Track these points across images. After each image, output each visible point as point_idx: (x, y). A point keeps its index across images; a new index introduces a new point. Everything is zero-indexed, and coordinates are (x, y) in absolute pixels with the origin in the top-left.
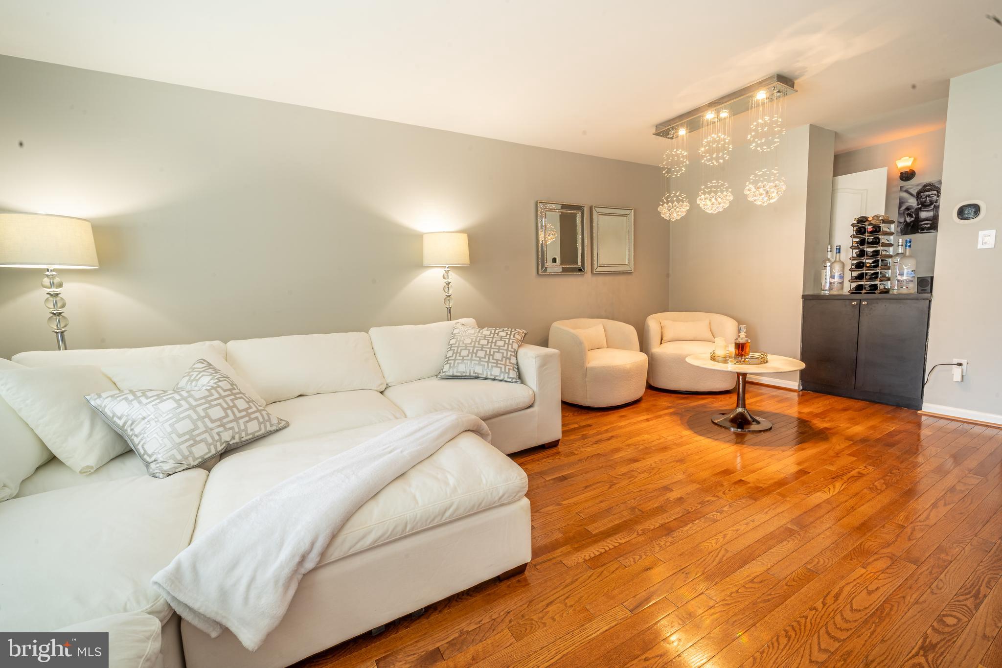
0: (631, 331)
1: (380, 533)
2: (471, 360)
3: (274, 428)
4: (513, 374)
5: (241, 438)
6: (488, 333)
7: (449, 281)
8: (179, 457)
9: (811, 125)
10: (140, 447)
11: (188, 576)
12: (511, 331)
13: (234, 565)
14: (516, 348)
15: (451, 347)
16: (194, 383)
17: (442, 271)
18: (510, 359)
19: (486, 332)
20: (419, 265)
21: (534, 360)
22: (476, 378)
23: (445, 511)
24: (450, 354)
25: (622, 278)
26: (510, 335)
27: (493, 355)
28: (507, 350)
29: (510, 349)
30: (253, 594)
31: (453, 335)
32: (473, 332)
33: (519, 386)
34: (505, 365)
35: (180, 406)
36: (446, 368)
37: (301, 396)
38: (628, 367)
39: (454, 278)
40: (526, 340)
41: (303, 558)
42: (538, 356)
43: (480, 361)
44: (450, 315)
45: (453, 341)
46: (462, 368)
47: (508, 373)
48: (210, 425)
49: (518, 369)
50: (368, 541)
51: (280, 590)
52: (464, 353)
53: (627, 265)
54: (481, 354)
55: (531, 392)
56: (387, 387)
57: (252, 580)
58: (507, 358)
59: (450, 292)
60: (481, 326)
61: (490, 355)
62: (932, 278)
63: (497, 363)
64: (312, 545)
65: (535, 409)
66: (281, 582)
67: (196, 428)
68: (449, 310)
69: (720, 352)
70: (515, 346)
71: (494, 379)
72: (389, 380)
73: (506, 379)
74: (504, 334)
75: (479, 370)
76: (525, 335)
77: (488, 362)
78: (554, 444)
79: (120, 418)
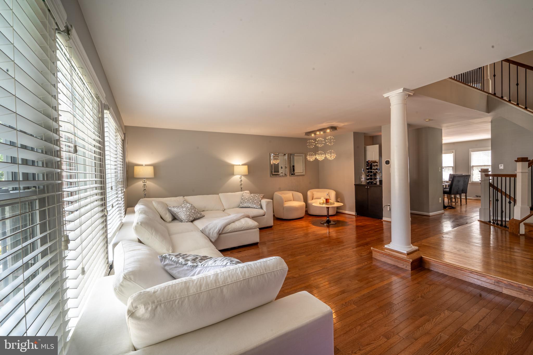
0: (300, 195)
1: (231, 230)
2: (248, 202)
3: (202, 216)
4: (259, 207)
5: (197, 217)
6: (253, 195)
7: (242, 179)
8: (188, 219)
9: (354, 132)
10: (180, 217)
11: (204, 231)
12: (260, 195)
13: (210, 230)
14: (261, 199)
15: (242, 199)
16: (186, 205)
17: (239, 176)
18: (259, 202)
19: (252, 195)
20: (233, 174)
21: (265, 203)
22: (249, 207)
23: (242, 228)
24: (242, 201)
25: (301, 177)
26: (259, 196)
27: (254, 201)
28: (258, 200)
29: (259, 200)
30: (213, 234)
31: (243, 196)
32: (248, 195)
33: (261, 210)
34: (257, 204)
35: (187, 209)
36: (241, 205)
37: (203, 211)
38: (297, 206)
39: (243, 178)
40: (264, 197)
41: (220, 230)
42: (266, 202)
43: (250, 203)
44: (242, 190)
45: (243, 198)
46: (245, 205)
47: (258, 206)
48: (193, 214)
49: (261, 205)
50: (229, 231)
51: (217, 234)
52: (246, 201)
53: (302, 173)
54: (251, 201)
55: (264, 211)
56: (225, 210)
57: (213, 232)
58: (258, 202)
59: (242, 183)
60: (251, 193)
61: (253, 201)
62: (382, 180)
63: (255, 204)
64: (221, 228)
65: (265, 216)
66: (217, 233)
67: (190, 214)
68: (242, 188)
69: (322, 202)
70: (260, 199)
71: (254, 208)
72: (225, 208)
73: (257, 208)
74: (257, 195)
75: (250, 205)
76: (264, 196)
77: (253, 203)
78: (271, 227)
79: (175, 211)
